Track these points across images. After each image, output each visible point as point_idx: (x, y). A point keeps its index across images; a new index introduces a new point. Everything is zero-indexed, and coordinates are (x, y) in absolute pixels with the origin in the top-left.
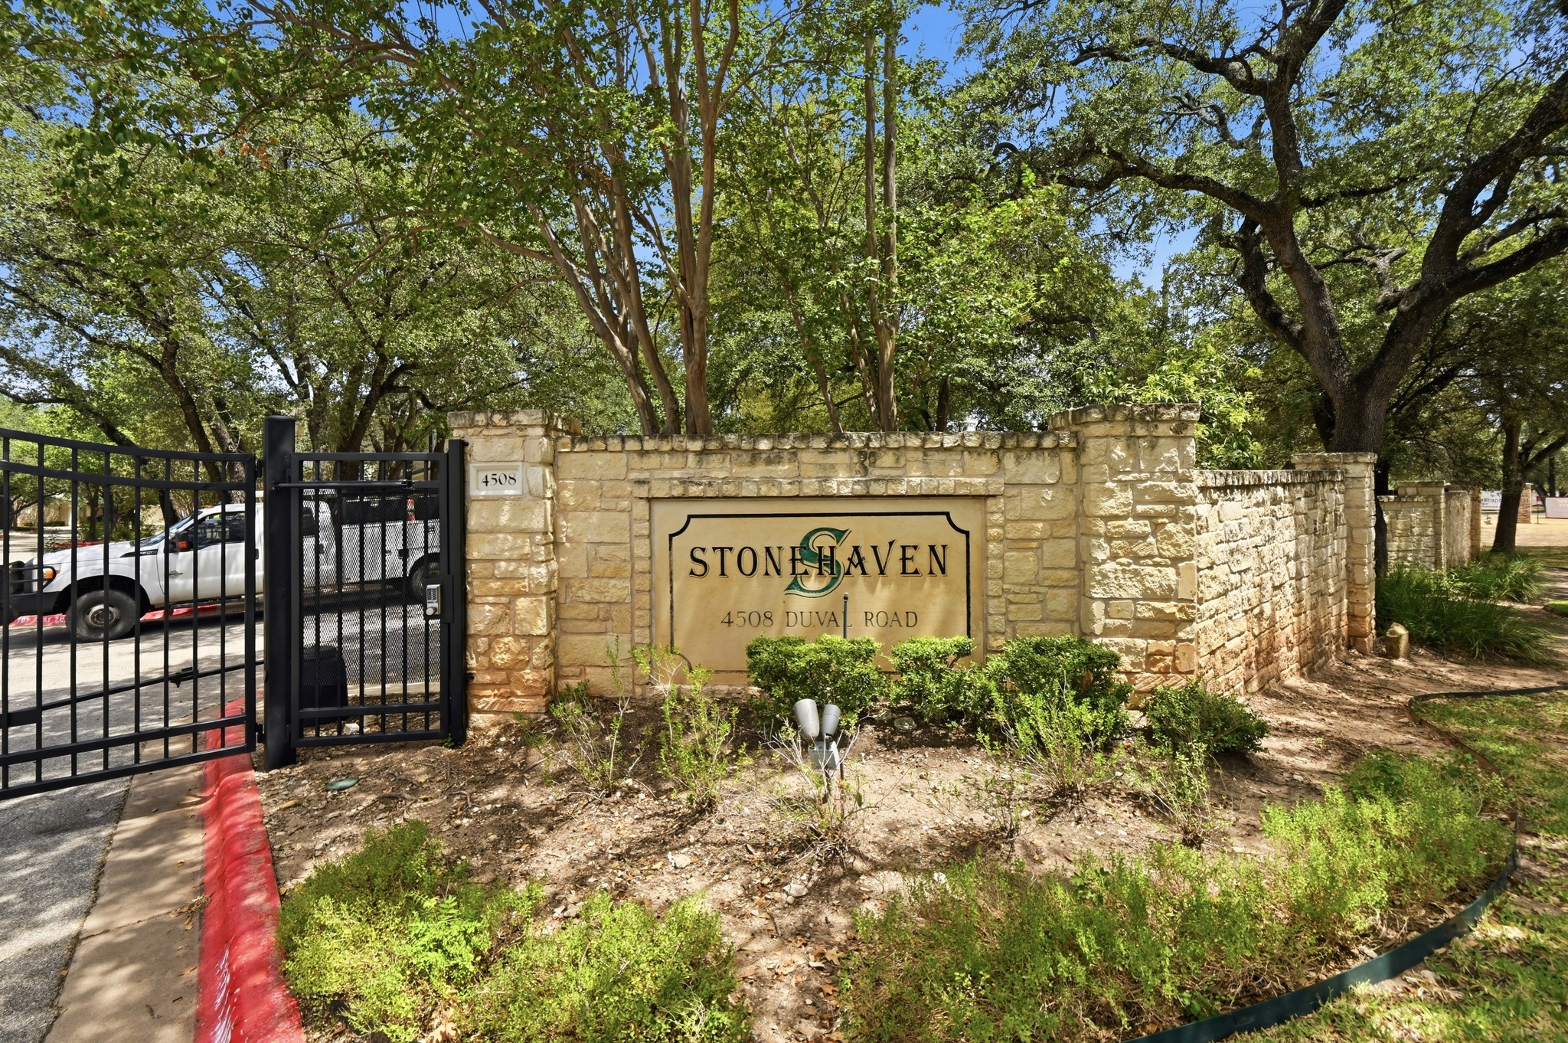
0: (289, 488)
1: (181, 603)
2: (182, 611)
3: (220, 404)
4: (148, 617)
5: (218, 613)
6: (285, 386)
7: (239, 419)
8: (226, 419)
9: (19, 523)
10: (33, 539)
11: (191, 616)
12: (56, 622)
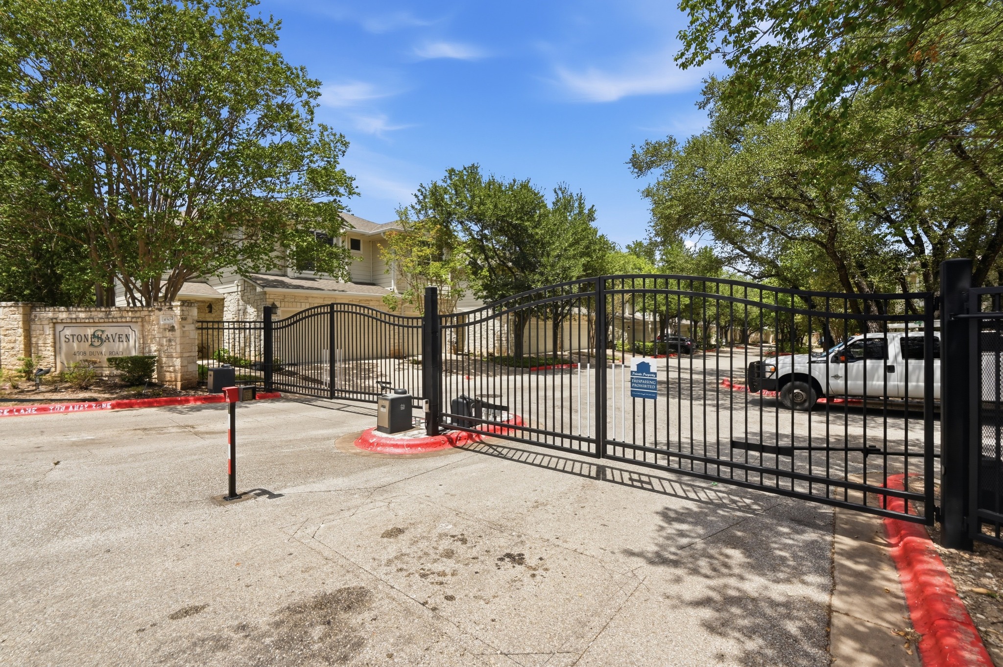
0: (967, 319)
1: (838, 396)
2: (839, 400)
3: (860, 266)
4: (820, 400)
5: (862, 406)
6: (903, 247)
7: (874, 274)
8: (865, 275)
9: (750, 341)
10: (757, 350)
11: (843, 405)
12: (768, 395)
